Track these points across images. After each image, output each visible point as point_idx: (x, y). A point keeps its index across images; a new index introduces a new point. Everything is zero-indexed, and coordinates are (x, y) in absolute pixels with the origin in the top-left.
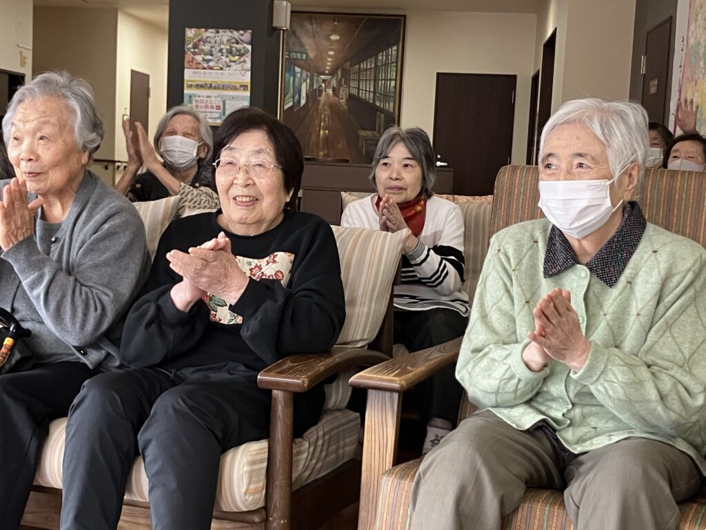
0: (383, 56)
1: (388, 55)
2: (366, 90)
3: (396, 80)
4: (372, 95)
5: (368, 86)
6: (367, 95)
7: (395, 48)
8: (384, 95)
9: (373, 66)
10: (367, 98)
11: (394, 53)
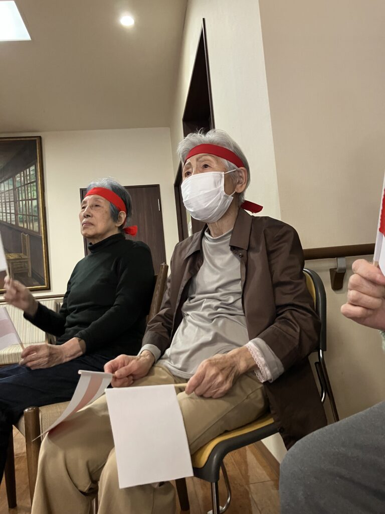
0: (21, 177)
1: (27, 176)
2: (6, 213)
3: (37, 199)
4: (13, 216)
5: (8, 208)
6: (9, 217)
7: (33, 168)
8: (26, 215)
9: (11, 187)
10: (9, 220)
11: (32, 173)
